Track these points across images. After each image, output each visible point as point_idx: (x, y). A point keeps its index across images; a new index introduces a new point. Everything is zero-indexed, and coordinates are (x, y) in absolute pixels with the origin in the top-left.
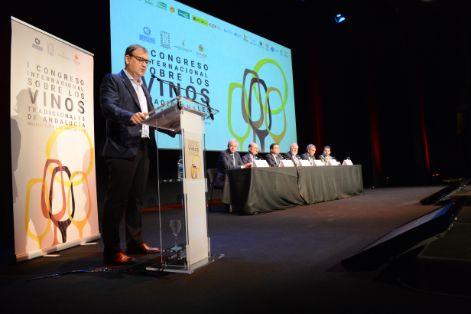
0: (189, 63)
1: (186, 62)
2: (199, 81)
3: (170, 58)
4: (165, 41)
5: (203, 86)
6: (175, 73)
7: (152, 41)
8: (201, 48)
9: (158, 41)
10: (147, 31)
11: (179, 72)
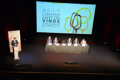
0: (55, 14)
1: (54, 14)
2: (57, 18)
3: (50, 14)
4: (48, 11)
5: (58, 19)
6: (51, 17)
7: (45, 11)
8: (58, 10)
9: (47, 11)
10: (44, 9)
11: (52, 17)
